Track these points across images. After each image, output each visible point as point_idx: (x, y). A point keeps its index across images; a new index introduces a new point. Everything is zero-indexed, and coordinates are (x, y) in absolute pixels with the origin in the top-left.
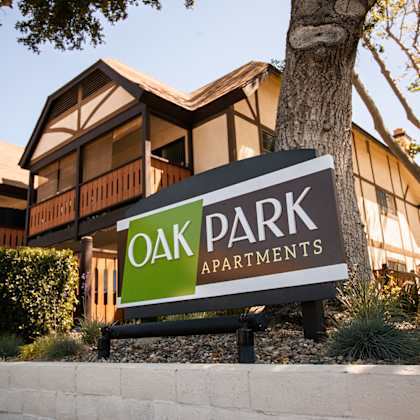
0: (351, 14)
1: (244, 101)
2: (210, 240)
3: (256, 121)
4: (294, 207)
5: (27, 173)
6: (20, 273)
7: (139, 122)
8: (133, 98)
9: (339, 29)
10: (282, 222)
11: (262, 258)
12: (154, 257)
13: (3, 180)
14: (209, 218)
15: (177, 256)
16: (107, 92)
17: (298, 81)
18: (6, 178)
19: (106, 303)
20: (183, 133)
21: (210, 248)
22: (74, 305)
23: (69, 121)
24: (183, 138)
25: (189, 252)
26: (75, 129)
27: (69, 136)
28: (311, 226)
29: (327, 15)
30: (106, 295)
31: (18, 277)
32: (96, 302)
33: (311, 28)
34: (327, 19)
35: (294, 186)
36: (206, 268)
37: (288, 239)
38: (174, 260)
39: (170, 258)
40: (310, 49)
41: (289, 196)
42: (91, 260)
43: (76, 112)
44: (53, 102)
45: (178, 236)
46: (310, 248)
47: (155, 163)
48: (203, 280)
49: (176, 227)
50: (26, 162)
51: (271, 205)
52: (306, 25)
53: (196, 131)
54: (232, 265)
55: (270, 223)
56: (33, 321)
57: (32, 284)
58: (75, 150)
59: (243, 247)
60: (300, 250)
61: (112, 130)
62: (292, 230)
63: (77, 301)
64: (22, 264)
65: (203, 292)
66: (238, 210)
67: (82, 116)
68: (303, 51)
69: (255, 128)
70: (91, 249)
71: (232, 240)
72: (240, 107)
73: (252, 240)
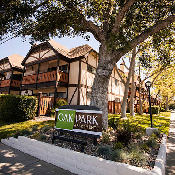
0: (110, 68)
1: (85, 59)
2: (77, 120)
3: (87, 63)
4: (94, 119)
5: (23, 66)
6: (24, 103)
7: (56, 60)
8: (55, 54)
9: (108, 72)
10: (91, 121)
11: (87, 127)
12: (64, 120)
13: (15, 66)
14: (77, 115)
15: (69, 121)
16: (49, 50)
17: (98, 82)
18: (16, 66)
19: (44, 109)
20: (68, 63)
21: (77, 122)
22: (36, 111)
23: (37, 55)
24: (67, 65)
25: (72, 121)
26: (39, 58)
27: (37, 59)
28: (97, 124)
29: (106, 68)
30: (44, 107)
31: (23, 104)
32: (42, 109)
33: (102, 70)
34: (106, 69)
35: (95, 115)
36: (75, 125)
37: (92, 125)
38: (68, 122)
39: (68, 121)
40: (101, 76)
41: (93, 116)
42: (41, 98)
43: (39, 53)
44: (33, 49)
45: (70, 117)
46: (96, 128)
47: (60, 72)
48: (74, 128)
49: (69, 115)
50: (23, 64)
51: (90, 117)
52: (101, 69)
53: (71, 63)
54: (81, 126)
55: (89, 121)
56: (26, 115)
57: (27, 106)
58: (38, 64)
59: (83, 124)
60: (94, 128)
61: (49, 61)
62: (93, 124)
63: (37, 110)
64: (24, 101)
65: (74, 130)
66: (83, 116)
67: (41, 55)
68: (100, 76)
69: (86, 65)
70: (41, 95)
71: (81, 122)
72: (83, 60)
73: (85, 123)
